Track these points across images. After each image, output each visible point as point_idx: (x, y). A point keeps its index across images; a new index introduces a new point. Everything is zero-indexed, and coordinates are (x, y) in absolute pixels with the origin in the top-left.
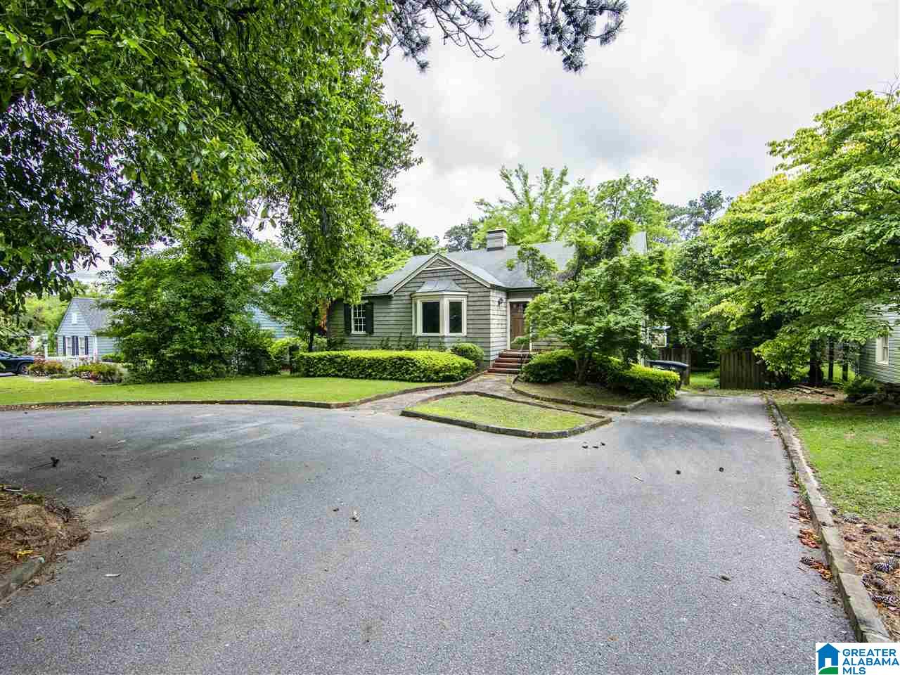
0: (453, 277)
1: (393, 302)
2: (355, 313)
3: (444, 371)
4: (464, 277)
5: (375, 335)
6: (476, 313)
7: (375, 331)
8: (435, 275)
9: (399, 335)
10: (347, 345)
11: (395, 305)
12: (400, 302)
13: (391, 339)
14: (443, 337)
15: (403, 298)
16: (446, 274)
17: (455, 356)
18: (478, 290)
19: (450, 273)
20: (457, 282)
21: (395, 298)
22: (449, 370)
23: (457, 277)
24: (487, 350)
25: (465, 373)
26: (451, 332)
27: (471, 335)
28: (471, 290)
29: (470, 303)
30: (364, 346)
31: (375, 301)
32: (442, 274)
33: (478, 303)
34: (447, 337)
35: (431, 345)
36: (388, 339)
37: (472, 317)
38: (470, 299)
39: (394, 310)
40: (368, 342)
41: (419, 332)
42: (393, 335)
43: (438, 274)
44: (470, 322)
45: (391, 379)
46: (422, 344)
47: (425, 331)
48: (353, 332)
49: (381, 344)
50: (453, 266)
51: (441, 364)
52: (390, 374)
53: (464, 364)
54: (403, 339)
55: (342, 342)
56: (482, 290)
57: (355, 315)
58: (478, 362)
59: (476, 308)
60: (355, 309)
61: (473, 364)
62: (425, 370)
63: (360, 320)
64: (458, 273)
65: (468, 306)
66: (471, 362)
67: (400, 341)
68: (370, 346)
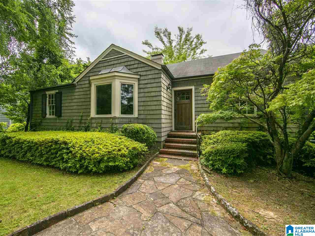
0: (126, 64)
1: (77, 90)
2: (49, 101)
3: (108, 161)
4: (136, 62)
5: (62, 118)
6: (147, 95)
7: (63, 115)
8: (110, 63)
9: (80, 118)
10: (43, 127)
11: (77, 93)
12: (81, 90)
13: (74, 121)
14: (115, 118)
15: (83, 86)
16: (119, 61)
17: (124, 138)
18: (149, 73)
19: (123, 61)
20: (129, 67)
21: (78, 87)
22: (114, 159)
23: (129, 63)
24: (158, 130)
25: (136, 161)
26: (122, 113)
27: (142, 117)
28: (142, 74)
29: (141, 86)
30: (54, 127)
31: (63, 91)
32: (116, 62)
33: (149, 86)
34: (119, 118)
35: (102, 126)
36: (72, 122)
37: (143, 99)
38: (141, 82)
39: (77, 97)
40: (58, 124)
41: (93, 114)
42: (75, 118)
43: (112, 63)
44: (142, 104)
45: (48, 166)
46: (95, 125)
47: (98, 113)
48: (48, 116)
49: (67, 126)
50: (126, 54)
51: (103, 151)
52: (46, 160)
53: (134, 148)
54: (83, 121)
55: (40, 124)
56: (153, 72)
57: (49, 103)
58: (150, 146)
59: (146, 90)
60: (50, 98)
61: (146, 149)
62: (82, 158)
63: (53, 106)
64: (130, 59)
65: (139, 88)
66: (142, 145)
67: (81, 123)
68: (58, 128)
